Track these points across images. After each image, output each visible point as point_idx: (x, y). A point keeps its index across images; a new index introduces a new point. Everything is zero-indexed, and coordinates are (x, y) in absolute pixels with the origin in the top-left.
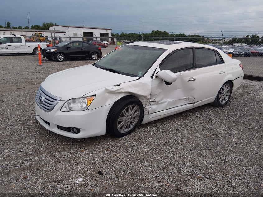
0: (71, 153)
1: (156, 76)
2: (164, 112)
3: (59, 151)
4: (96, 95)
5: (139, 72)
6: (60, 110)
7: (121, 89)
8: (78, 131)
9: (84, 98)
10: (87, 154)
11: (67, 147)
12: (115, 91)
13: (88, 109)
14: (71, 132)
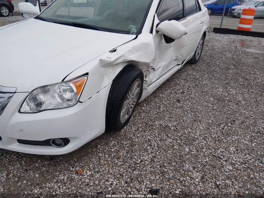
0: (62, 182)
1: (156, 31)
2: (159, 81)
3: (38, 185)
4: (87, 74)
5: (131, 26)
6: (19, 112)
7: (121, 57)
8: (66, 141)
9: (66, 82)
10: (92, 175)
11: (48, 171)
12: (114, 62)
13: (79, 102)
14: (51, 145)
